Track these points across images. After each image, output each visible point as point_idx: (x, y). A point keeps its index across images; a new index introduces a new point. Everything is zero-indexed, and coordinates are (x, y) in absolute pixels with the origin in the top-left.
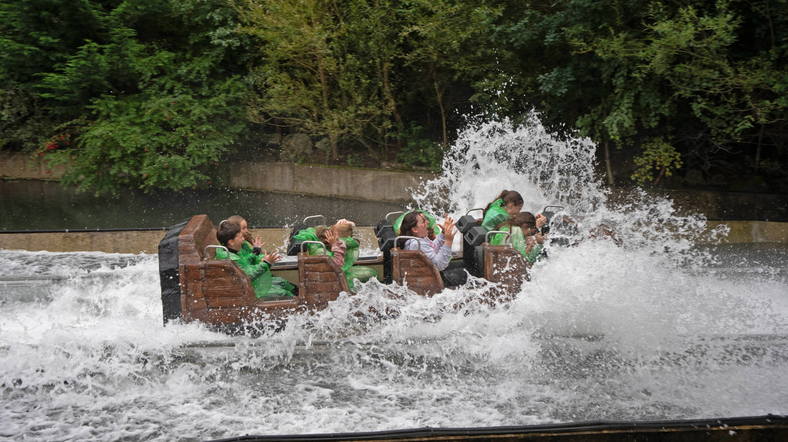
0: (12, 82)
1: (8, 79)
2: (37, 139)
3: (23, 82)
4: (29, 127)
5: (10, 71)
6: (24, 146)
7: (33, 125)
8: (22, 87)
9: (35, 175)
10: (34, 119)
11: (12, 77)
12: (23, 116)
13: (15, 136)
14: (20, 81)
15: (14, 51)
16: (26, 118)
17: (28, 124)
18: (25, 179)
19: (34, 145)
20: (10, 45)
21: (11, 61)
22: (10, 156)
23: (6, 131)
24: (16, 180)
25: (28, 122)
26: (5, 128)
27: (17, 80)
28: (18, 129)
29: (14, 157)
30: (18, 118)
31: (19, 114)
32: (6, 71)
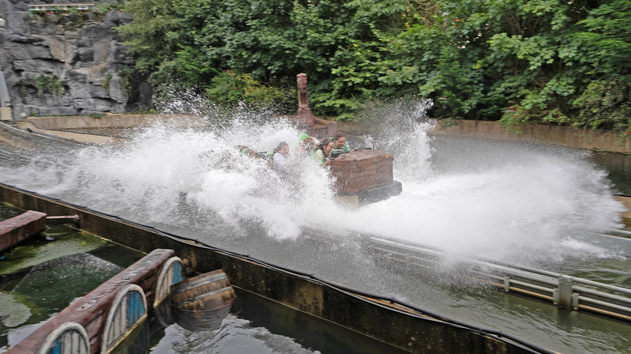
0: (615, 74)
1: (611, 72)
2: (627, 120)
3: (625, 74)
4: (623, 110)
5: (614, 66)
6: (615, 126)
7: (625, 109)
8: (622, 78)
9: (620, 150)
10: (627, 104)
11: (615, 71)
12: (618, 101)
13: (610, 117)
14: (621, 74)
15: (623, 49)
16: (620, 103)
17: (622, 108)
18: (611, 152)
19: (624, 125)
20: (620, 45)
21: (618, 58)
22: (602, 133)
23: (603, 113)
24: (604, 152)
25: (622, 106)
26: (603, 111)
27: (620, 73)
28: (612, 112)
29: (606, 134)
30: (615, 103)
31: (615, 100)
32: (611, 66)
